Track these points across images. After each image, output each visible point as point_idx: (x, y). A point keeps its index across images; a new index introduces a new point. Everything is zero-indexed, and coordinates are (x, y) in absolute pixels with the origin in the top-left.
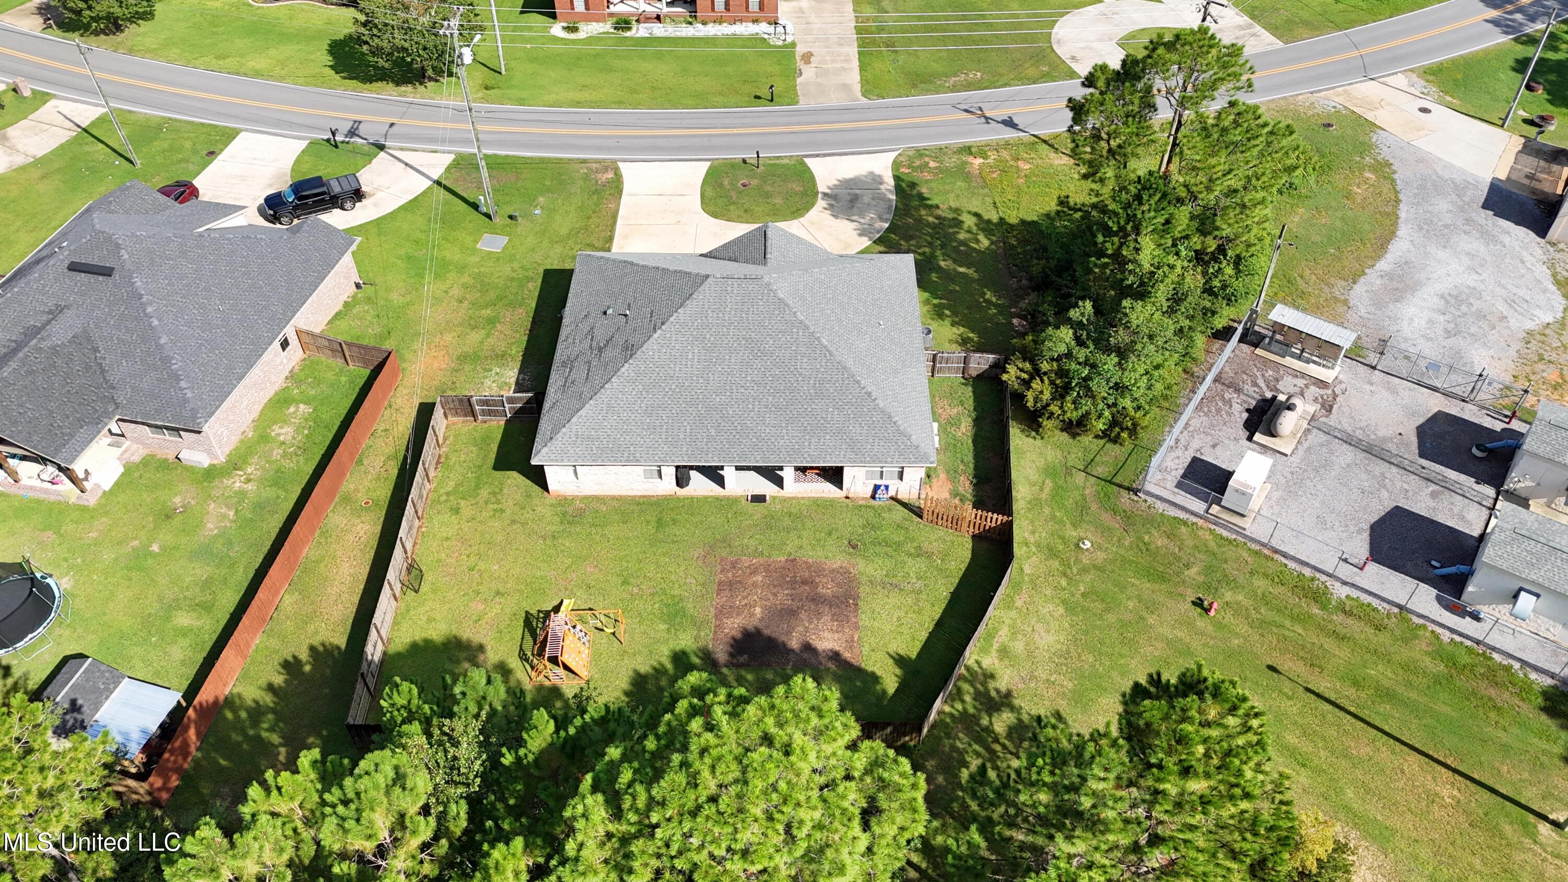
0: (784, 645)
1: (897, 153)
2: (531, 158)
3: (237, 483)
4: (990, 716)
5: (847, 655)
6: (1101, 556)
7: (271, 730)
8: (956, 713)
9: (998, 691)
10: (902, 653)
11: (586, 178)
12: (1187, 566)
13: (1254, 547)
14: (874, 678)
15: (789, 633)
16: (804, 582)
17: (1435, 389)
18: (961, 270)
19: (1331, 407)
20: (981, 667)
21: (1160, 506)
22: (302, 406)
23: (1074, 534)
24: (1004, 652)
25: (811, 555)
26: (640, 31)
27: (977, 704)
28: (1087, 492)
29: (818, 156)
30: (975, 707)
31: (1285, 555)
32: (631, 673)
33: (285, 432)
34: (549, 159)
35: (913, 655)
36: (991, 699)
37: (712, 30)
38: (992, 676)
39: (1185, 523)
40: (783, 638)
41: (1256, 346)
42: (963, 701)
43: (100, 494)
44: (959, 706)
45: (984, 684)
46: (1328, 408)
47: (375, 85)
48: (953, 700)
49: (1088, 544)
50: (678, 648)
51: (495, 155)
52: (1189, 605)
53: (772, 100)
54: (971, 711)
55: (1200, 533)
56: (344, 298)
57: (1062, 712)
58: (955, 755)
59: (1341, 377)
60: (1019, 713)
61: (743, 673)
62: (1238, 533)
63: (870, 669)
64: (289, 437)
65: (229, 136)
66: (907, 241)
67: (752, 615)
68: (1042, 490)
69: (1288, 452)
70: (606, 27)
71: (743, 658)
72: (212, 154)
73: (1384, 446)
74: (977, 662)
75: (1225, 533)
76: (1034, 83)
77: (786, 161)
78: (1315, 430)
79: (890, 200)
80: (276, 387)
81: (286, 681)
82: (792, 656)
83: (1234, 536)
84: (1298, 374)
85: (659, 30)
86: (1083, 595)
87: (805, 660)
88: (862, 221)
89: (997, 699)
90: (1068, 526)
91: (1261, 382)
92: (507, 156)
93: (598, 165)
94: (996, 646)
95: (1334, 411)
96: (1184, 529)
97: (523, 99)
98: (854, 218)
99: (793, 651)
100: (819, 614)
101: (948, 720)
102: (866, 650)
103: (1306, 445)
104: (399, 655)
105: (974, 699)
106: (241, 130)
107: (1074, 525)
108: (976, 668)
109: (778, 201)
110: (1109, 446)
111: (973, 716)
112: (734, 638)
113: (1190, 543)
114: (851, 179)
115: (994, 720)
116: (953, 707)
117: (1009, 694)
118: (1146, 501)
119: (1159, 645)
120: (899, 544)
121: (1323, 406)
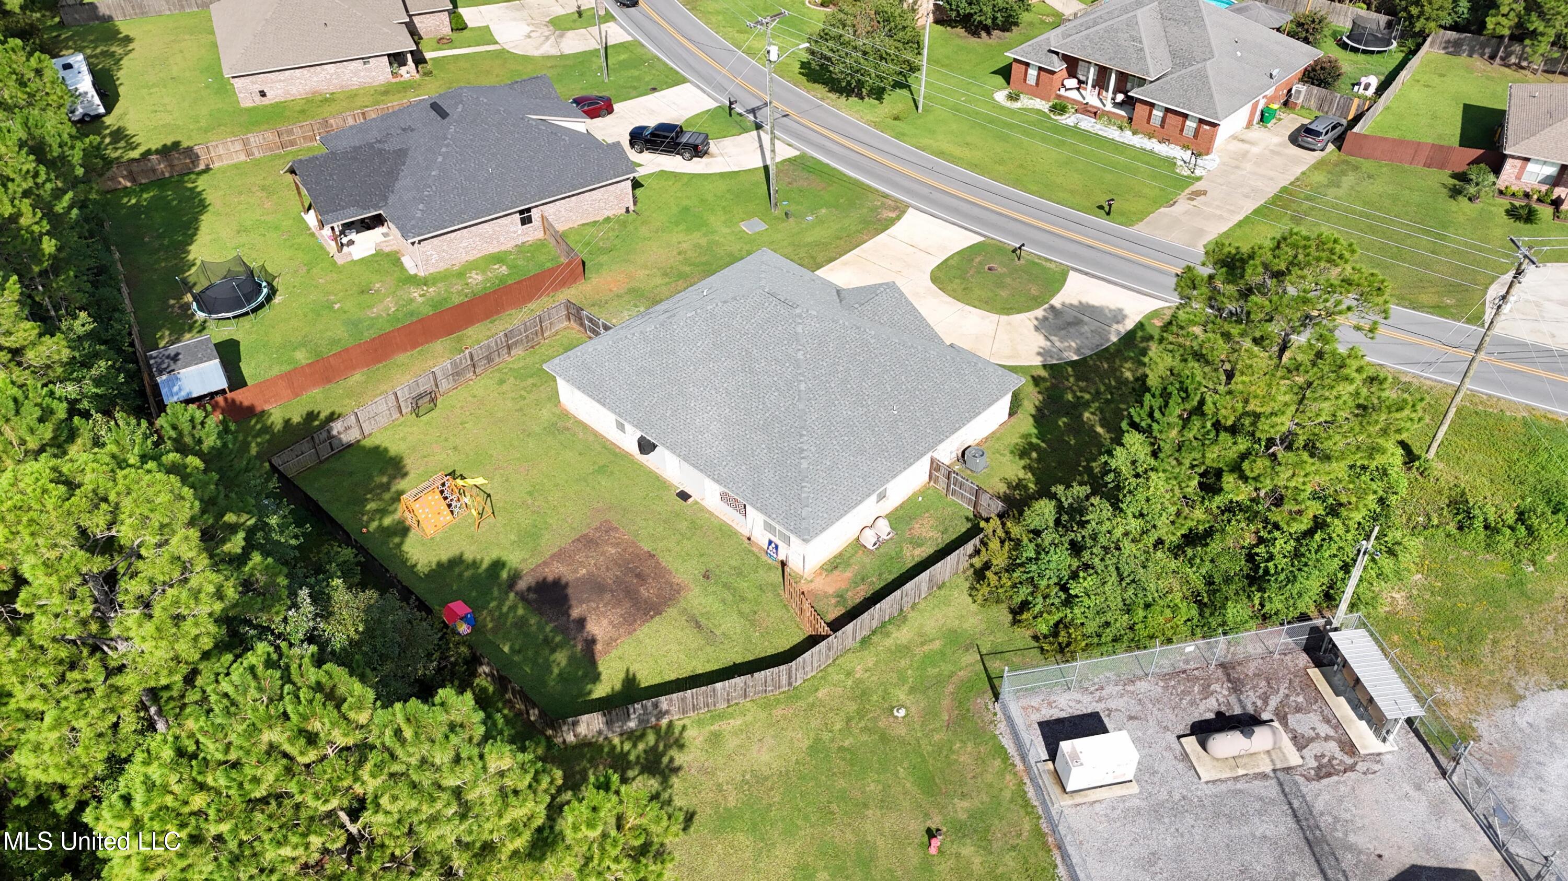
0: (570, 607)
1: (1167, 304)
2: (850, 178)
3: (415, 293)
4: (641, 773)
5: (599, 647)
6: (902, 731)
7: (258, 444)
8: (619, 749)
9: (672, 760)
10: (638, 676)
11: (874, 210)
12: (963, 796)
13: (1044, 826)
14: (596, 677)
15: (581, 602)
16: (638, 576)
17: (1499, 846)
18: (1099, 429)
19: (1329, 775)
20: (681, 733)
21: (1002, 727)
22: (504, 268)
23: (902, 697)
24: (715, 739)
25: (667, 561)
26: (1069, 119)
27: (643, 755)
28: (961, 673)
29: (1086, 274)
30: (638, 757)
31: (1065, 857)
32: (457, 553)
33: (476, 278)
34: (863, 183)
35: (643, 685)
36: (658, 762)
37: (1139, 141)
38: (681, 747)
39: (1006, 757)
40: (573, 602)
41: (1318, 664)
42: (635, 746)
43: (349, 259)
44: (627, 746)
45: (667, 747)
46: (1324, 771)
47: (816, 85)
48: (629, 739)
49: (902, 712)
50: (504, 558)
51: (828, 165)
52: (923, 828)
53: (1108, 214)
54: (632, 757)
55: (1008, 777)
56: (609, 213)
57: (697, 817)
58: (578, 776)
59: (1386, 758)
60: (664, 790)
61: (520, 605)
62: (1044, 803)
63: (601, 668)
64: (474, 282)
65: (679, 80)
66: (1078, 379)
67: (575, 571)
68: (922, 644)
69: (1205, 777)
70: (1043, 105)
71: (532, 596)
72: (654, 90)
73: (1339, 853)
74: (684, 728)
75: (1031, 793)
76: (1414, 309)
77: (1053, 266)
78: (1274, 782)
79: (1108, 340)
80: (503, 248)
81: (298, 424)
82: (565, 618)
83: (1036, 803)
84: (1330, 719)
85: (1087, 123)
86: (841, 749)
87: (568, 629)
88: (1058, 344)
89: (663, 766)
90: (906, 688)
91: (1274, 702)
92: (835, 169)
93: (892, 204)
94: (715, 727)
95: (1325, 781)
96: (998, 762)
97: (904, 135)
98: (1052, 338)
99: (569, 616)
100: (619, 603)
101: (606, 750)
102: (614, 653)
103: (1239, 786)
104: (364, 447)
105: (645, 751)
106: (688, 81)
107: (912, 690)
108: (677, 732)
109: (1004, 293)
110: (1036, 652)
111: (629, 762)
112: (545, 579)
113: (989, 778)
114: (1093, 307)
115: (640, 778)
116: (622, 743)
117: (677, 770)
118: (995, 714)
119: (849, 836)
120: (743, 599)
121: (1319, 768)
